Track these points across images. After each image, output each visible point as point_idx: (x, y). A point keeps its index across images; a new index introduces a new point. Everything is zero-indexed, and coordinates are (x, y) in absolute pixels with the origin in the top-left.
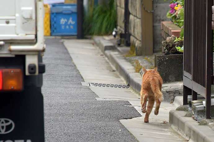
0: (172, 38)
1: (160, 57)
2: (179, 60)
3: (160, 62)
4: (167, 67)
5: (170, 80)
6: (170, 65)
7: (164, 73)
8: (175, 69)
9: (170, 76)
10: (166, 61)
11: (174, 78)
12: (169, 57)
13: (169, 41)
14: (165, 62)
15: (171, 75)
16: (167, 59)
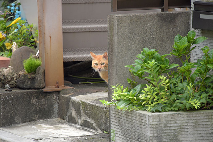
0: (10, 70)
1: (4, 95)
2: (26, 97)
3: (4, 101)
4: (12, 107)
5: (16, 122)
6: (17, 103)
7: (9, 114)
8: (21, 108)
9: (16, 117)
10: (12, 99)
11: (21, 120)
12: (15, 95)
13: (7, 74)
14: (10, 100)
15: (17, 115)
16: (13, 96)
